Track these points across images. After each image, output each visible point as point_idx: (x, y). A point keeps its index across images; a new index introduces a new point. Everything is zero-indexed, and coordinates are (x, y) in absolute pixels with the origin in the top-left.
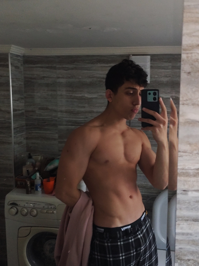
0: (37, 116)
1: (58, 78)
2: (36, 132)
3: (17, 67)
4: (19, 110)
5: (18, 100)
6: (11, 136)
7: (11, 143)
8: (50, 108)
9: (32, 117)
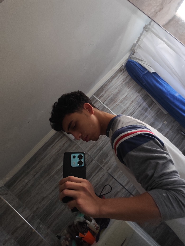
0: (42, 208)
1: (35, 176)
2: (50, 217)
3: (6, 194)
4: (29, 216)
5: (23, 211)
6: (39, 236)
7: (43, 239)
8: (45, 196)
9: (40, 212)
